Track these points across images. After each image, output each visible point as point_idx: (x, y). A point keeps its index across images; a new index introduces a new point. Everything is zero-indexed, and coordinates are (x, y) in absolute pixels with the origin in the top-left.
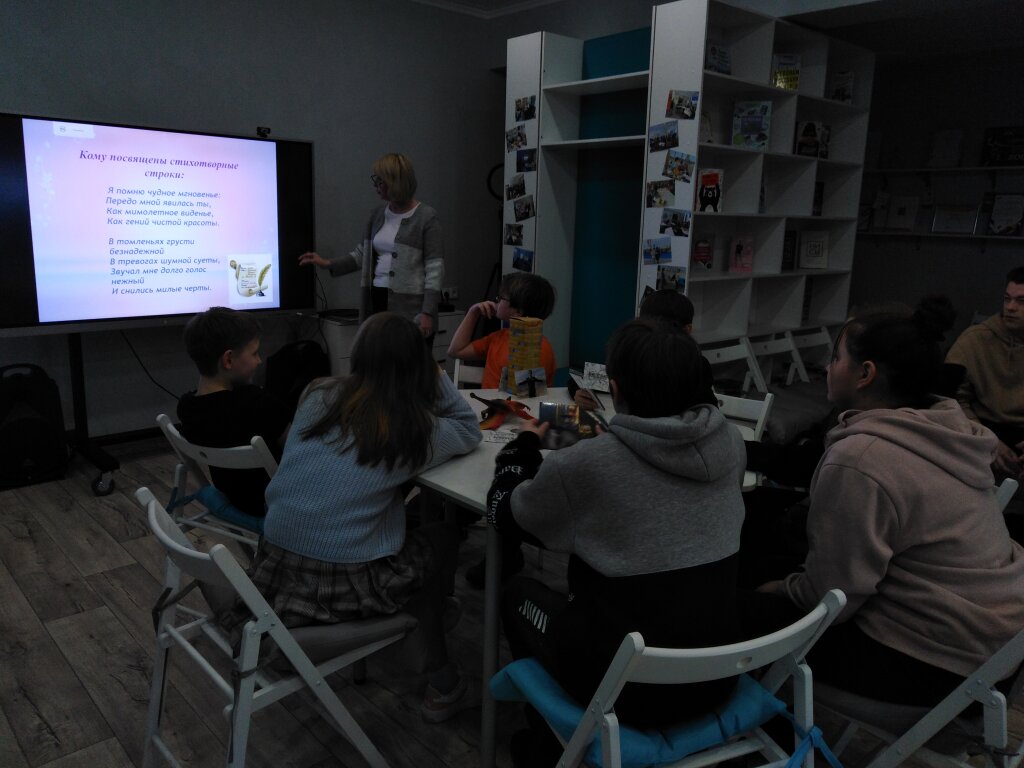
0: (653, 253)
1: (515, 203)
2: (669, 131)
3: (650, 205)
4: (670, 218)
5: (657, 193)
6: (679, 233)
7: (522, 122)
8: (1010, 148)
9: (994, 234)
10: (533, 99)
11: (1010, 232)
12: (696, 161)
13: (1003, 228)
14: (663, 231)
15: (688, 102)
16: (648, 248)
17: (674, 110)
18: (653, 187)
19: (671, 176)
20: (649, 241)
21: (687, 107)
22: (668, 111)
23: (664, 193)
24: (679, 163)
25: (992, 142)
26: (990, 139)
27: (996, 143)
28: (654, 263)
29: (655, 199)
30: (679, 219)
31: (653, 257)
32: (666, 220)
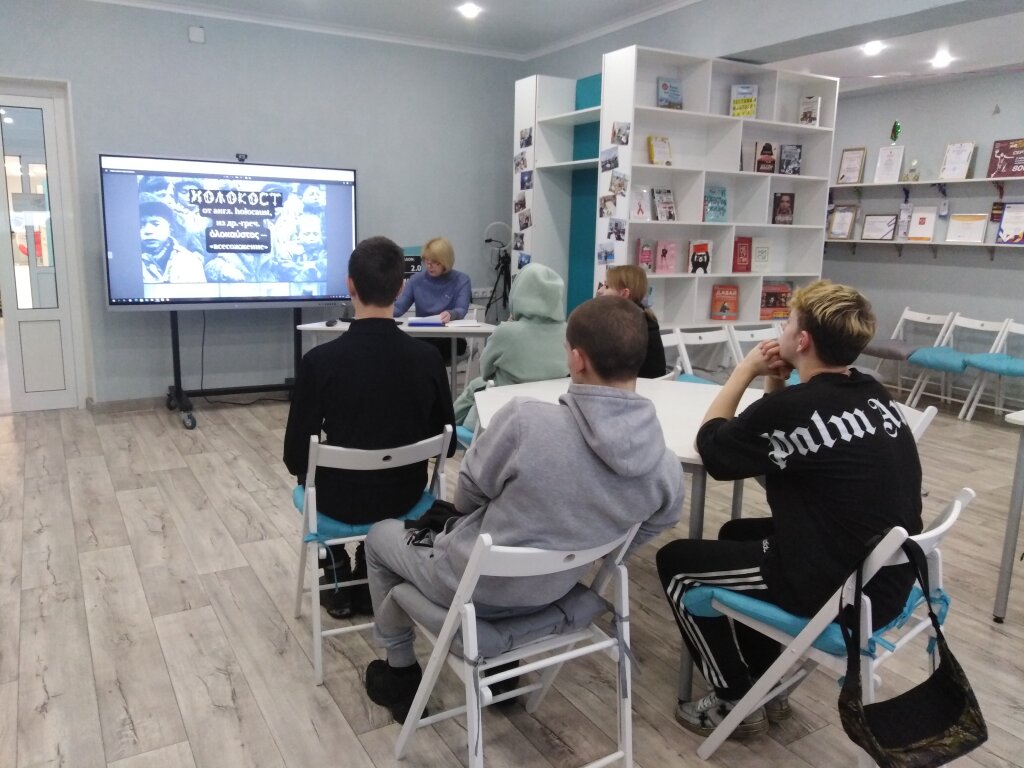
0: (604, 255)
1: (520, 215)
2: (613, 155)
3: (601, 216)
4: (614, 226)
5: (605, 205)
6: (619, 238)
7: (524, 149)
8: (1013, 160)
9: (1003, 242)
10: (531, 130)
11: (1018, 240)
12: (630, 179)
13: (1012, 236)
14: (609, 237)
15: (624, 132)
16: (600, 251)
17: (616, 138)
18: (603, 201)
19: (614, 192)
20: (601, 246)
21: (624, 135)
22: (612, 139)
23: (610, 205)
24: (618, 181)
25: (999, 154)
26: (997, 152)
27: (1002, 155)
28: (604, 263)
29: (604, 210)
30: (619, 227)
31: (603, 258)
32: (611, 228)
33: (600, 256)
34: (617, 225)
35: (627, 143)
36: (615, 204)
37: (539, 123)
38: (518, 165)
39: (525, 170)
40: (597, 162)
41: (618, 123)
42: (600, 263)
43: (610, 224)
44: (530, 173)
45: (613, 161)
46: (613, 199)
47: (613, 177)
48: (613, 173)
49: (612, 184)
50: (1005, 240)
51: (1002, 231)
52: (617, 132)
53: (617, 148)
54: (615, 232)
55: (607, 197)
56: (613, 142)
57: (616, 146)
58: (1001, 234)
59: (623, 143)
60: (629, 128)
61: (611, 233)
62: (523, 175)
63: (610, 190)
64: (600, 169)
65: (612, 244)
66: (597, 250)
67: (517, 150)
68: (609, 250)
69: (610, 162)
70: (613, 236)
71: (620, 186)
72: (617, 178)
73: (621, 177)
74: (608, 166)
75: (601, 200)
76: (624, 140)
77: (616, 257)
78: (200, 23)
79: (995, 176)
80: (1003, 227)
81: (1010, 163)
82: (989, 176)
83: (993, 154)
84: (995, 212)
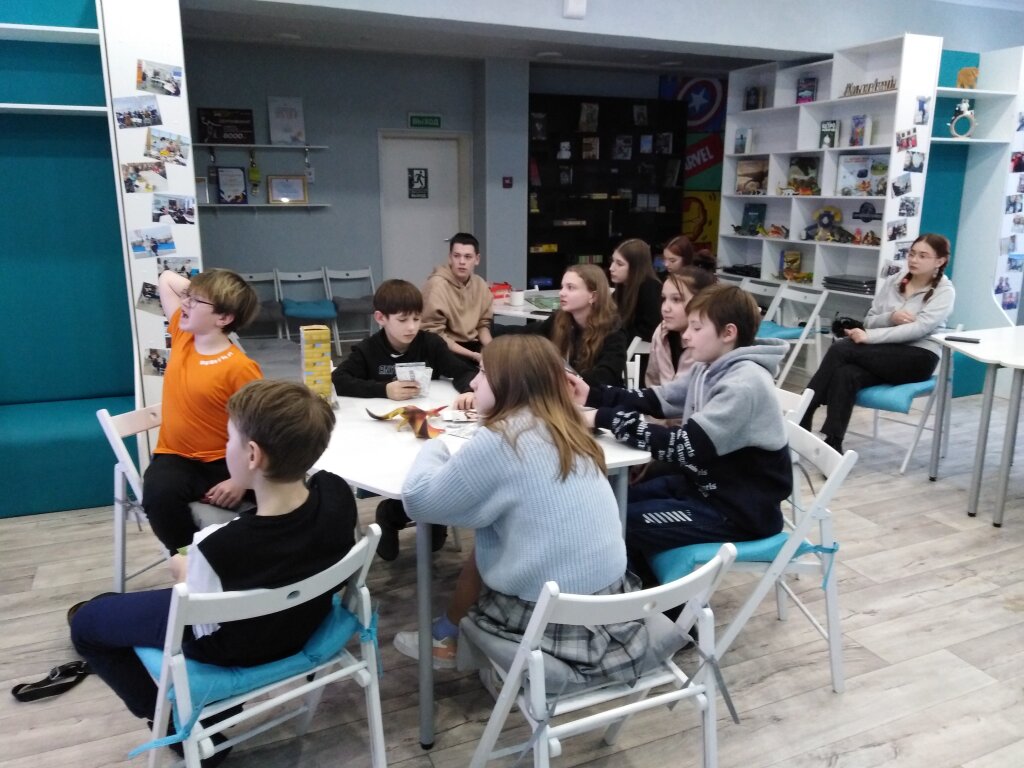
0: (147, 245)
3: (130, 187)
4: (166, 205)
5: (138, 176)
6: (181, 221)
9: (226, 203)
11: (239, 201)
12: (189, 142)
13: (233, 197)
15: (168, 77)
16: (136, 239)
17: (148, 83)
18: (131, 170)
19: (158, 158)
20: (137, 232)
21: (169, 82)
22: (138, 82)
23: (151, 177)
24: (167, 144)
25: (205, 121)
26: (203, 118)
27: (208, 122)
28: (151, 256)
29: (137, 183)
30: (178, 206)
31: (149, 249)
32: (160, 207)
33: (137, 247)
34: (172, 203)
35: (177, 93)
36: (164, 175)
40: (104, 113)
41: (148, 63)
42: (137, 257)
45: (148, 116)
46: (159, 167)
47: (149, 136)
48: (149, 132)
49: (149, 146)
50: (229, 200)
51: (223, 193)
52: (150, 74)
53: (154, 98)
54: (170, 213)
55: (142, 164)
56: (141, 86)
57: (151, 94)
58: (221, 195)
59: (169, 93)
60: (178, 75)
61: (160, 215)
63: (147, 155)
66: (128, 238)
69: (140, 116)
71: (171, 150)
72: (163, 139)
73: (174, 138)
74: (139, 121)
75: (126, 168)
76: (169, 87)
77: (177, 245)
79: (209, 142)
80: (222, 188)
81: (220, 131)
82: (201, 141)
83: (200, 119)
84: (212, 175)
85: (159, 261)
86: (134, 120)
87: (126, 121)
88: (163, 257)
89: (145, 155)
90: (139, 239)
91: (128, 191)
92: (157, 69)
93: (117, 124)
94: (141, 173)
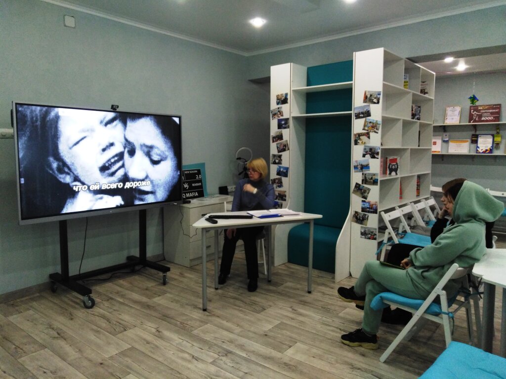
0: (359, 167)
1: (277, 144)
2: (365, 110)
3: (356, 143)
4: (368, 150)
6: (373, 157)
7: (279, 106)
8: (482, 115)
9: (480, 153)
10: (286, 94)
11: (487, 152)
12: (381, 123)
13: (484, 150)
14: (364, 156)
15: (375, 96)
16: (356, 164)
17: (368, 100)
18: (357, 136)
19: (367, 130)
20: (356, 161)
21: (375, 98)
22: (364, 100)
23: (364, 138)
24: (371, 124)
25: (473, 112)
26: (472, 111)
27: (475, 112)
28: (360, 172)
29: (359, 141)
30: (373, 151)
31: (359, 169)
32: (366, 151)
33: (356, 167)
34: (371, 149)
35: (378, 102)
36: (369, 137)
37: (294, 91)
38: (274, 115)
39: (281, 118)
40: (351, 114)
41: (369, 92)
42: (355, 172)
43: (365, 149)
44: (287, 120)
45: (366, 113)
46: (368, 135)
47: (365, 122)
48: (366, 120)
49: (365, 126)
50: (481, 152)
51: (479, 148)
52: (369, 96)
53: (369, 106)
54: (369, 154)
55: (361, 133)
56: (365, 101)
57: (368, 104)
58: (478, 149)
59: (375, 103)
60: (379, 94)
61: (366, 154)
62: (279, 121)
63: (364, 129)
64: (353, 117)
65: (368, 160)
66: (353, 164)
67: (274, 106)
68: (364, 164)
69: (362, 113)
70: (368, 156)
71: (373, 127)
72: (370, 122)
73: (374, 122)
74: (362, 115)
75: (355, 135)
76: (375, 100)
77: (370, 168)
78: (73, 14)
79: (473, 122)
80: (479, 145)
81: (480, 116)
82: (470, 122)
83: (470, 111)
84: (473, 139)
85: (363, 174)
86: (361, 115)
87: (358, 116)
88: (365, 172)
89: (363, 129)
90: (357, 164)
91: (355, 145)
92: (371, 93)
93: (355, 118)
94: (361, 137)
